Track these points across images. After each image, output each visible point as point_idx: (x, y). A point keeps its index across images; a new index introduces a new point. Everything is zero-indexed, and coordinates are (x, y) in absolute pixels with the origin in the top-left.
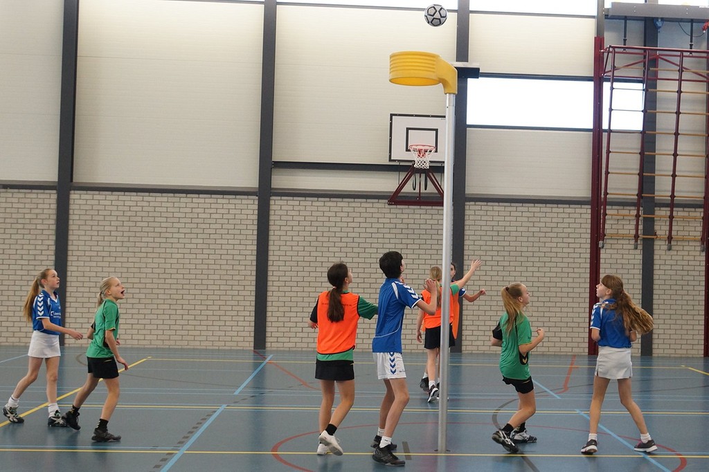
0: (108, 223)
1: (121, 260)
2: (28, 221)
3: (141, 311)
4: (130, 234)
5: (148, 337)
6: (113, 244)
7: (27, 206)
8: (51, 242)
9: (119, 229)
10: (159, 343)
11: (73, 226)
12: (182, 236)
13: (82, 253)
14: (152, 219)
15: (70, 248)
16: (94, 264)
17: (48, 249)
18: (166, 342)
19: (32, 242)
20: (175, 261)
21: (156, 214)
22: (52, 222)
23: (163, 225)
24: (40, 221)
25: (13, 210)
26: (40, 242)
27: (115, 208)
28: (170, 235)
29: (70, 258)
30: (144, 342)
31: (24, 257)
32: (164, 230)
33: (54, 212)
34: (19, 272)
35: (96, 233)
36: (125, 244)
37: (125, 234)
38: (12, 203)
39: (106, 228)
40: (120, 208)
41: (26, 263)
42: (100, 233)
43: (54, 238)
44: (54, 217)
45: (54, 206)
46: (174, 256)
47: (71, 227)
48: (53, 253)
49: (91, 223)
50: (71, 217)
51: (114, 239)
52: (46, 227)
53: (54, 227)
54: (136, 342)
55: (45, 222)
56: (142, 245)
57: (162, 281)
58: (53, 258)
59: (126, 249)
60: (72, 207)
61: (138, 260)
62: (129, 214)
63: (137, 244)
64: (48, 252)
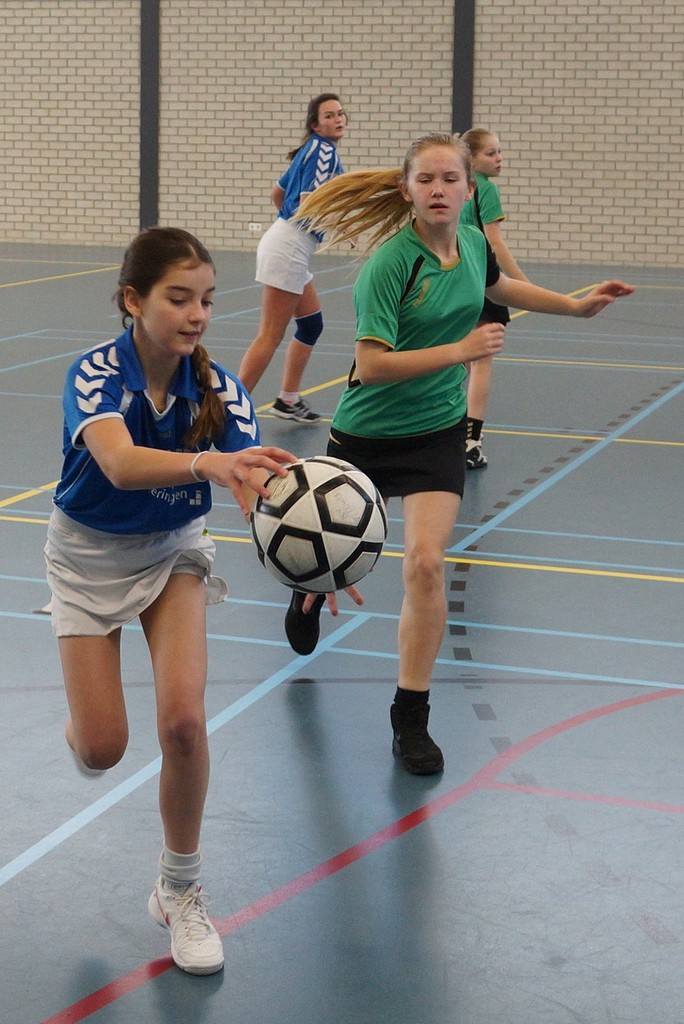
0: (539, 47)
1: (563, 111)
2: (407, 47)
3: (596, 202)
4: (578, 65)
5: (608, 248)
6: (548, 83)
7: (406, 21)
8: (446, 81)
9: (559, 56)
10: (628, 258)
11: (481, 54)
12: (668, 66)
13: (497, 101)
14: (614, 38)
15: (477, 91)
16: (516, 119)
17: (441, 95)
18: (639, 257)
19: (415, 83)
20: (655, 112)
21: (621, 29)
22: (446, 48)
23: (634, 47)
24: (428, 47)
25: (385, 29)
26: (427, 83)
27: (550, 20)
28: (647, 66)
29: (476, 110)
30: (604, 256)
31: (403, 109)
32: (636, 57)
33: (450, 29)
34: (395, 135)
35: (518, 65)
36: (569, 83)
37: (570, 66)
38: (383, 16)
39: (537, 56)
40: (560, 20)
41: (406, 118)
42: (527, 65)
43: (450, 74)
44: (450, 38)
45: (450, 20)
46: (654, 103)
47: (478, 56)
48: (448, 100)
49: (510, 47)
50: (478, 38)
51: (549, 74)
52: (436, 56)
53: (449, 56)
54: (586, 256)
55: (435, 48)
56: (598, 84)
57: (633, 148)
58: (449, 109)
59: (569, 93)
60: (479, 20)
61: (590, 111)
62: (575, 29)
63: (590, 83)
64: (442, 100)
